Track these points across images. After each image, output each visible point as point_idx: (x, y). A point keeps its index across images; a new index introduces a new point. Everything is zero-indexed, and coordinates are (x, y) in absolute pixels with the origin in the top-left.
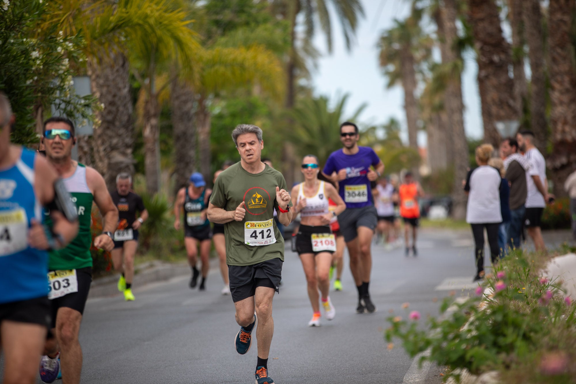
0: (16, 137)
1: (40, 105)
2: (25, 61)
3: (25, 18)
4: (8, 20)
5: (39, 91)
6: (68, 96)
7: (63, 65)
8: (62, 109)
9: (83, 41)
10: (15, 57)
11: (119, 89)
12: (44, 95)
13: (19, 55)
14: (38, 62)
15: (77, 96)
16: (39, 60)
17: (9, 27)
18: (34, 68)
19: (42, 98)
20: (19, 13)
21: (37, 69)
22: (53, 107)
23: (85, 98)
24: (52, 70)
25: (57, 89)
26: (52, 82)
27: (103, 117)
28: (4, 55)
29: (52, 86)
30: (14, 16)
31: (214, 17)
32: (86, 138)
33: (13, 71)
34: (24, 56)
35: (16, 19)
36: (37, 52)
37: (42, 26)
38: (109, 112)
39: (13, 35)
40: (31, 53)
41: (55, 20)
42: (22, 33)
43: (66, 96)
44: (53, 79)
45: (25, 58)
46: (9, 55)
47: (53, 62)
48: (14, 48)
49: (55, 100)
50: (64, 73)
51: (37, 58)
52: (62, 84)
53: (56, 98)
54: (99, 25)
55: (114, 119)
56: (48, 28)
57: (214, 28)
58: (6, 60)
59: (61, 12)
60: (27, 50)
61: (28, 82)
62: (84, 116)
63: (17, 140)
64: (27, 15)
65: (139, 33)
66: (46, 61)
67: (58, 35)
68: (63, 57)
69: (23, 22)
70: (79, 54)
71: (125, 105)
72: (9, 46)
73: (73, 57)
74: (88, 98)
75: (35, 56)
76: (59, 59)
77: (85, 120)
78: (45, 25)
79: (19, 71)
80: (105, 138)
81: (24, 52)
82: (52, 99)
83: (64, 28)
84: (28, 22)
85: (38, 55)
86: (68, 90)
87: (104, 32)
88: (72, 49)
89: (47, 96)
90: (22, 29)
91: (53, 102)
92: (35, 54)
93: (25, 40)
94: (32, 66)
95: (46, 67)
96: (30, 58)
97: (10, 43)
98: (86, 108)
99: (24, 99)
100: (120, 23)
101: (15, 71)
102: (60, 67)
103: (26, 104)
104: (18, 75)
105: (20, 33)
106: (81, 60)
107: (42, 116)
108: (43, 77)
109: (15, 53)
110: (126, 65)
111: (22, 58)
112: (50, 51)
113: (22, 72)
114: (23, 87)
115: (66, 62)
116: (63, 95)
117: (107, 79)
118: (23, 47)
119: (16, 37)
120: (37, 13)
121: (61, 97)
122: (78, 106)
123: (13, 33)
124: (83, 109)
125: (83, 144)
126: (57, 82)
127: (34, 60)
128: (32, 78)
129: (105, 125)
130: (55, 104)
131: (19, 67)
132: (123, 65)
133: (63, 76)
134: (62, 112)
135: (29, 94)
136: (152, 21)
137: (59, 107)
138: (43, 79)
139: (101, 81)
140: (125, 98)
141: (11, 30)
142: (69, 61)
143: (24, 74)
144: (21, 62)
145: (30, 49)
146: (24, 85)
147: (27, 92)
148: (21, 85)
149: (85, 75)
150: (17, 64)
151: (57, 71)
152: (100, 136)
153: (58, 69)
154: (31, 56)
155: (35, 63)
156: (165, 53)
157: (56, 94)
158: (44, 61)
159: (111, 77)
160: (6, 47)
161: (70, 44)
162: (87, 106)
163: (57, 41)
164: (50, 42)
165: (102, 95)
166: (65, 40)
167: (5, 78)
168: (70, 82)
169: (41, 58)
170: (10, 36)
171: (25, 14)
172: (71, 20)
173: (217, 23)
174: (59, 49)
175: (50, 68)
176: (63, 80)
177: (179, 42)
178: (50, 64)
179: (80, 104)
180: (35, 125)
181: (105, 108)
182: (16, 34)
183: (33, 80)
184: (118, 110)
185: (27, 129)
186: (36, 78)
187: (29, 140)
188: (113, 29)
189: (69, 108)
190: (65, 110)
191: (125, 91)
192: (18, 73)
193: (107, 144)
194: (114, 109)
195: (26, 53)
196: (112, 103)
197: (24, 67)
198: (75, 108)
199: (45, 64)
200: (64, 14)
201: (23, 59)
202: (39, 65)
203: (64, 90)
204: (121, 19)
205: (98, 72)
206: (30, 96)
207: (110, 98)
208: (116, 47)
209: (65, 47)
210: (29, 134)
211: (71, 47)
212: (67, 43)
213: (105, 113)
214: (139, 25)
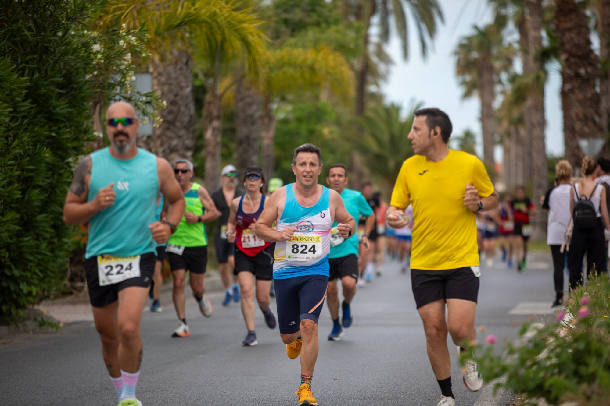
0: (72, 134)
1: (99, 102)
2: (86, 54)
3: (87, 9)
4: (69, 10)
5: (98, 87)
6: (129, 92)
7: (124, 60)
9: (147, 35)
10: (75, 50)
11: (182, 88)
12: (104, 91)
13: (79, 48)
14: (99, 56)
15: (138, 93)
16: (101, 54)
17: (70, 18)
18: (94, 62)
19: (102, 93)
20: (80, 3)
21: (97, 64)
23: (146, 95)
24: (113, 65)
25: (118, 85)
26: (112, 78)
27: (163, 117)
28: (63, 48)
29: (112, 82)
30: (75, 7)
31: (284, 16)
32: (144, 139)
33: (72, 64)
34: (84, 49)
35: (77, 10)
36: (98, 45)
37: (105, 19)
38: (170, 112)
39: (74, 26)
40: (92, 46)
41: (118, 13)
42: (84, 25)
43: (126, 92)
44: (114, 74)
45: (86, 51)
46: (69, 47)
47: (114, 56)
48: (75, 40)
49: (115, 96)
50: (125, 69)
51: (98, 52)
52: (123, 80)
53: (116, 94)
54: (163, 22)
55: (175, 119)
56: (110, 22)
57: (283, 28)
58: (65, 53)
59: (124, 5)
60: (88, 43)
61: (88, 77)
62: (145, 113)
63: (74, 137)
64: (89, 6)
65: (205, 29)
66: (108, 55)
67: (121, 28)
68: (126, 51)
69: (85, 12)
70: (142, 49)
71: (187, 106)
72: (70, 38)
73: (136, 51)
74: (149, 95)
75: (97, 50)
76: (121, 54)
77: (146, 118)
78: (108, 18)
79: (78, 65)
80: (165, 139)
81: (85, 45)
82: (112, 94)
83: (127, 21)
84: (90, 12)
85: (99, 49)
86: (129, 86)
87: (169, 28)
88: (135, 44)
89: (107, 91)
90: (84, 20)
91: (113, 98)
92: (96, 47)
93: (86, 32)
94: (92, 60)
95: (108, 61)
96: (91, 51)
97: (70, 35)
98: (147, 105)
99: (83, 94)
100: (187, 20)
101: (75, 65)
102: (123, 62)
103: (83, 99)
104: (77, 69)
105: (81, 25)
106: (144, 55)
107: (100, 113)
108: (103, 72)
109: (75, 46)
110: (190, 63)
111: (82, 50)
112: (112, 45)
113: (83, 66)
114: (82, 81)
115: (128, 56)
116: (123, 91)
117: (169, 77)
118: (84, 40)
119: (77, 28)
120: (99, 3)
121: (122, 93)
122: (139, 103)
123: (75, 24)
124: (144, 107)
126: (118, 78)
127: (95, 54)
128: (92, 73)
129: (165, 125)
131: (79, 60)
132: (187, 63)
133: (125, 72)
135: (88, 89)
138: (102, 74)
139: (163, 79)
140: (187, 97)
141: (73, 22)
142: (131, 56)
143: (84, 68)
144: (81, 55)
145: (91, 42)
146: (84, 80)
147: (86, 87)
148: (80, 80)
149: (147, 72)
150: (77, 57)
151: (118, 66)
152: (159, 137)
153: (119, 63)
154: (92, 49)
155: (96, 57)
156: (230, 51)
157: (116, 90)
158: (105, 55)
159: (173, 75)
160: (66, 39)
161: (134, 38)
162: (148, 103)
163: (120, 34)
164: (112, 35)
165: (163, 94)
166: (128, 33)
167: (64, 72)
168: (132, 78)
169: (102, 51)
170: (71, 27)
171: (86, 4)
172: (135, 14)
173: (286, 22)
174: (122, 42)
175: (112, 63)
176: (124, 76)
178: (111, 58)
179: (141, 101)
180: (93, 123)
181: (167, 107)
182: (77, 26)
183: (93, 75)
184: (179, 110)
185: (84, 126)
186: (96, 73)
187: (85, 138)
188: (179, 25)
191: (188, 90)
192: (78, 66)
193: (166, 146)
194: (175, 109)
195: (87, 46)
196: (173, 103)
197: (84, 61)
199: (106, 58)
200: (129, 7)
201: (83, 52)
202: (100, 59)
203: (125, 86)
204: (188, 15)
205: (161, 69)
206: (89, 91)
207: (171, 97)
208: (179, 44)
209: (128, 40)
210: (86, 132)
211: (134, 41)
212: (130, 36)
213: (165, 113)
214: (206, 22)
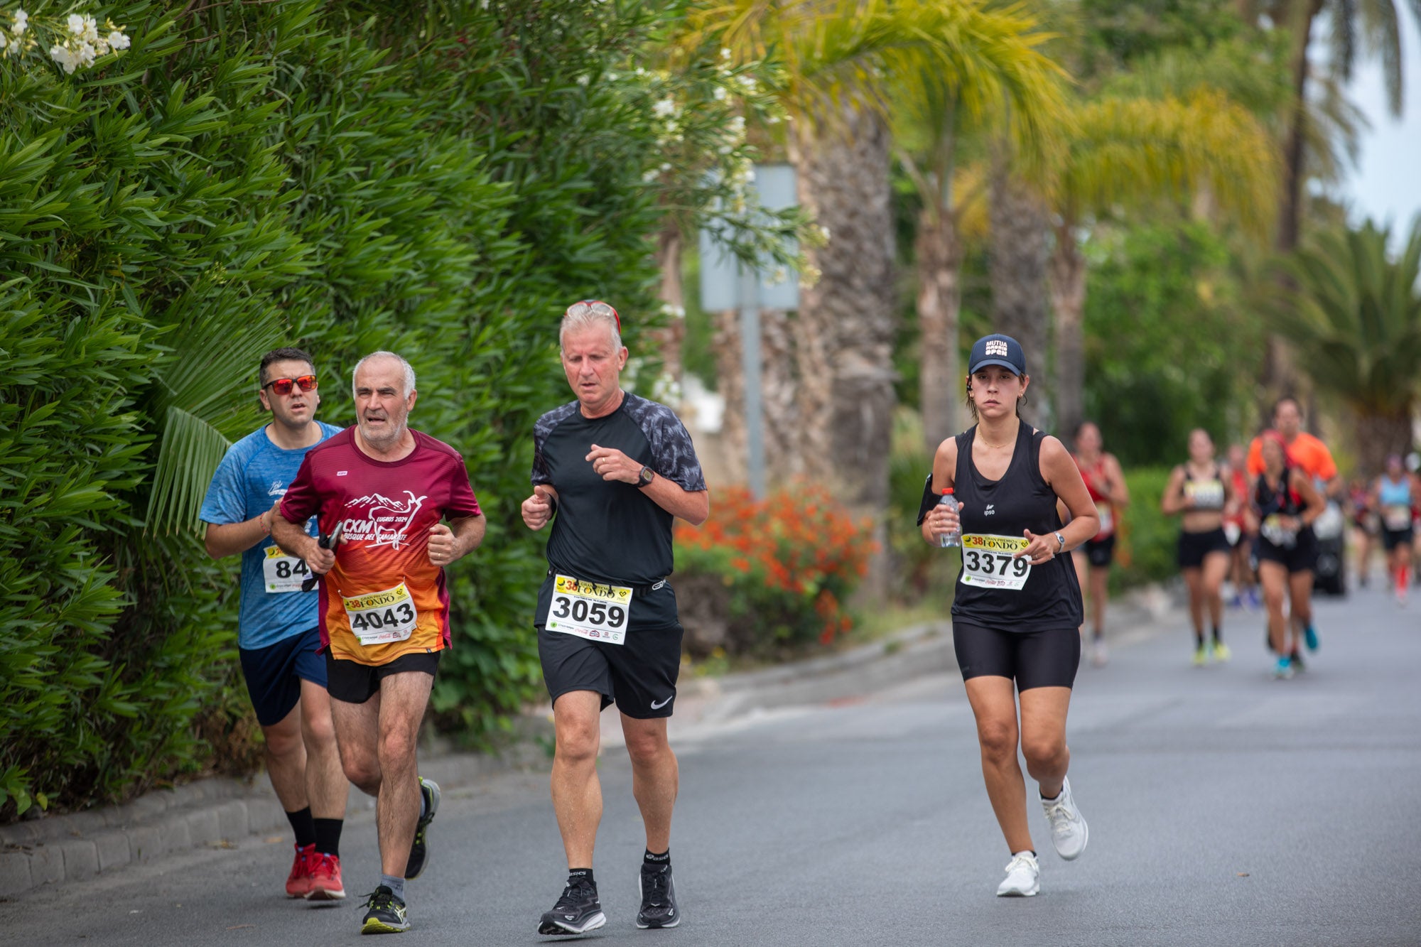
1: (674, 235)
2: (641, 125)
3: (647, 19)
4: (604, 25)
5: (673, 200)
6: (742, 209)
7: (729, 133)
8: (728, 242)
9: (781, 72)
10: (619, 118)
11: (865, 197)
12: (684, 208)
13: (627, 110)
14: (672, 126)
15: (763, 210)
16: (677, 121)
17: (608, 42)
18: (661, 142)
19: (680, 212)
20: (630, 7)
21: (668, 145)
22: (705, 236)
23: (782, 216)
24: (705, 146)
25: (715, 193)
26: (703, 176)
27: (823, 264)
28: (592, 112)
29: (703, 186)
30: (619, 16)
31: (1104, 22)
32: (782, 318)
33: (612, 148)
34: (638, 112)
35: (623, 23)
36: (669, 102)
37: (686, 40)
38: (840, 254)
39: (614, 60)
40: (655, 104)
41: (717, 26)
42: (637, 57)
43: (735, 210)
44: (709, 168)
45: (642, 116)
46: (604, 109)
47: (706, 125)
48: (618, 93)
49: (708, 220)
50: (731, 154)
51: (669, 117)
52: (728, 182)
53: (714, 215)
54: (820, 42)
55: (851, 270)
56: (697, 46)
57: (1102, 51)
58: (597, 124)
59: (730, 8)
60: (645, 96)
61: (649, 177)
62: (779, 259)
64: (651, 13)
65: (918, 59)
66: (691, 123)
67: (719, 60)
68: (731, 114)
69: (641, 28)
70: (771, 104)
71: (877, 239)
72: (605, 89)
73: (757, 111)
74: (790, 213)
75: (665, 112)
76: (722, 117)
77: (783, 269)
78: (694, 39)
79: (625, 150)
80: (827, 316)
81: (639, 103)
82: (704, 216)
83: (736, 44)
84: (653, 28)
85: (671, 109)
86: (741, 195)
87: (834, 57)
88: (753, 93)
89: (692, 209)
90: (638, 46)
91: (705, 224)
92: (664, 107)
93: (641, 72)
94: (656, 136)
95: (692, 137)
96: (653, 116)
97: (606, 80)
98: (786, 238)
99: (635, 218)
100: (873, 36)
101: (618, 150)
102: (725, 137)
103: (639, 229)
104: (623, 159)
105: (630, 57)
106: (774, 119)
107: (678, 261)
108: (682, 164)
109: (619, 106)
110: (884, 138)
111: (635, 117)
112: (701, 100)
113: (635, 150)
114: (635, 188)
115: (738, 124)
116: (728, 208)
117: (836, 173)
118: (634, 91)
119: (620, 65)
120: (672, 6)
121: (724, 211)
122: (766, 235)
123: (617, 56)
124: (778, 242)
125: (774, 331)
126: (717, 176)
127: (661, 122)
128: (657, 167)
129: (828, 285)
130: (711, 230)
131: (627, 138)
132: (876, 141)
133: (731, 161)
134: (726, 247)
135: (648, 204)
136: (951, 33)
137: (719, 238)
138: (680, 169)
139: (822, 178)
140: (878, 218)
141: (612, 51)
142: (747, 123)
143: (638, 156)
144: (632, 127)
145: (653, 96)
146: (639, 183)
147: (644, 200)
148: (630, 185)
149: (784, 162)
150: (623, 131)
151: (715, 148)
152: (814, 313)
153: (719, 142)
154: (654, 112)
155: (665, 128)
156: (977, 109)
157: (712, 205)
158: (686, 124)
159: (846, 168)
160: (597, 91)
161: (750, 82)
162: (787, 233)
163: (717, 74)
164: (701, 77)
165: (823, 212)
166: (738, 70)
167: (593, 167)
168: (746, 173)
169: (678, 114)
170: (609, 62)
171: (644, 9)
172: (755, 27)
173: (1109, 37)
174: (720, 92)
175: (701, 141)
176: (730, 170)
177: (1012, 84)
178: (700, 130)
179: (770, 230)
180: (660, 283)
181: (830, 243)
182: (622, 60)
183: (661, 171)
184: (859, 249)
185: (641, 291)
186: (666, 166)
187: (644, 320)
188: (856, 52)
189: (742, 240)
190: (733, 243)
191: (879, 203)
192: (625, 153)
193: (831, 332)
194: (848, 246)
195: (642, 103)
196: (845, 233)
197: (637, 139)
198: (759, 238)
199: (688, 131)
200: (740, 12)
201: (636, 119)
202: (675, 133)
203: (732, 196)
204: (876, 26)
205: (816, 156)
206: (649, 209)
207: (841, 219)
208: (859, 96)
209: (735, 86)
210: (645, 304)
211: (752, 88)
212: (741, 78)
213: (827, 257)
214: (919, 41)
